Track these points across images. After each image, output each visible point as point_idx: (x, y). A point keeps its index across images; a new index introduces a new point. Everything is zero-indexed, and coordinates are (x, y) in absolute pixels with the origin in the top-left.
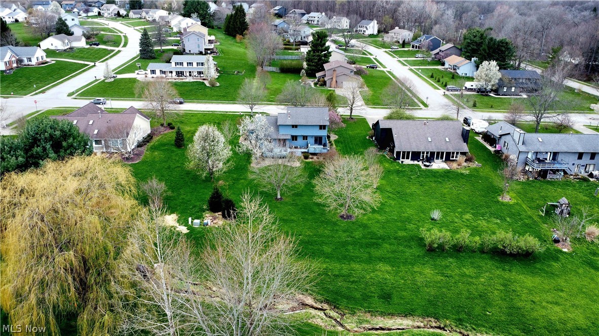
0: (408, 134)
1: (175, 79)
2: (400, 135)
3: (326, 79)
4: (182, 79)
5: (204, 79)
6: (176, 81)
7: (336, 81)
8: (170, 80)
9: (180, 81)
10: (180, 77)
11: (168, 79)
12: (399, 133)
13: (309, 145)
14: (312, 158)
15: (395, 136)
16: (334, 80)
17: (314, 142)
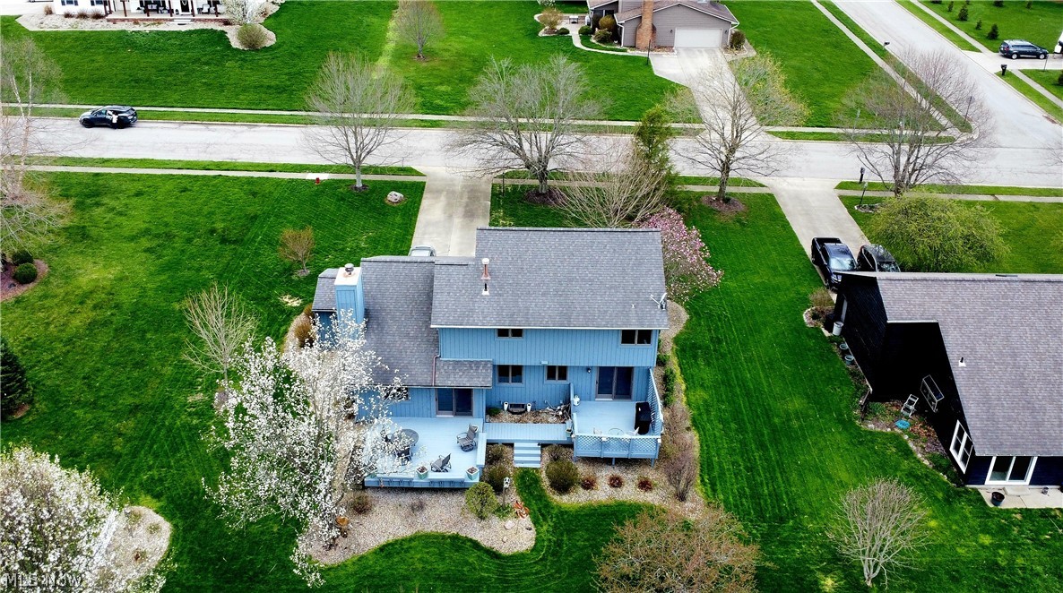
0: (1014, 356)
1: (136, 22)
2: (983, 365)
3: (619, 18)
4: (159, 22)
5: (227, 23)
6: (137, 28)
7: (654, 29)
8: (119, 27)
9: (148, 29)
10: (154, 16)
11: (114, 21)
12: (973, 350)
13: (575, 400)
14: (589, 485)
15: (959, 368)
16: (647, 23)
17: (594, 387)
